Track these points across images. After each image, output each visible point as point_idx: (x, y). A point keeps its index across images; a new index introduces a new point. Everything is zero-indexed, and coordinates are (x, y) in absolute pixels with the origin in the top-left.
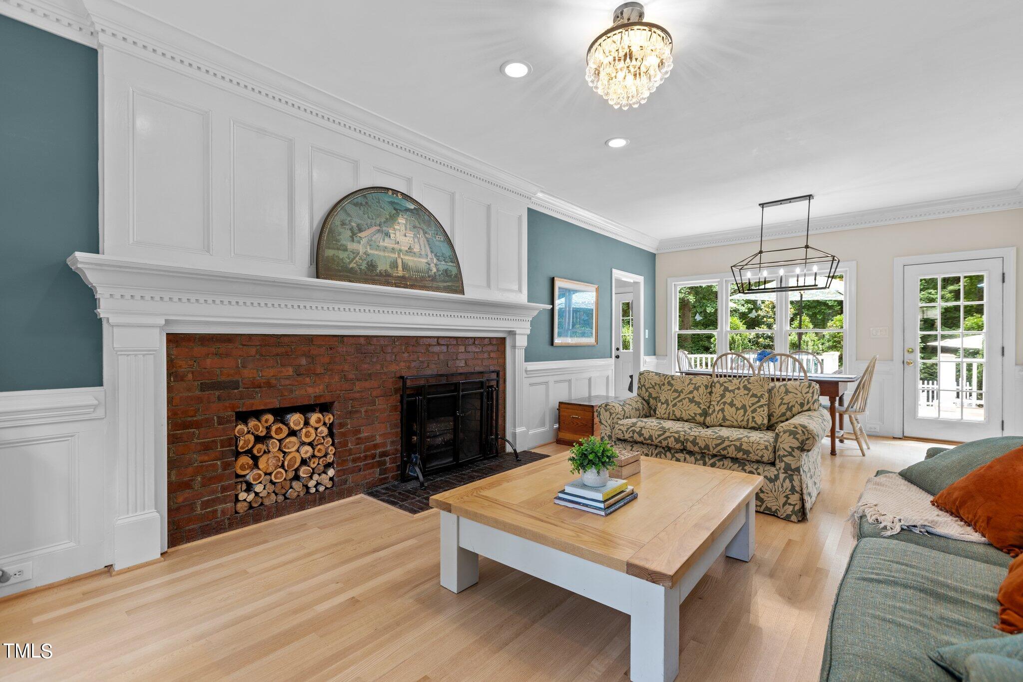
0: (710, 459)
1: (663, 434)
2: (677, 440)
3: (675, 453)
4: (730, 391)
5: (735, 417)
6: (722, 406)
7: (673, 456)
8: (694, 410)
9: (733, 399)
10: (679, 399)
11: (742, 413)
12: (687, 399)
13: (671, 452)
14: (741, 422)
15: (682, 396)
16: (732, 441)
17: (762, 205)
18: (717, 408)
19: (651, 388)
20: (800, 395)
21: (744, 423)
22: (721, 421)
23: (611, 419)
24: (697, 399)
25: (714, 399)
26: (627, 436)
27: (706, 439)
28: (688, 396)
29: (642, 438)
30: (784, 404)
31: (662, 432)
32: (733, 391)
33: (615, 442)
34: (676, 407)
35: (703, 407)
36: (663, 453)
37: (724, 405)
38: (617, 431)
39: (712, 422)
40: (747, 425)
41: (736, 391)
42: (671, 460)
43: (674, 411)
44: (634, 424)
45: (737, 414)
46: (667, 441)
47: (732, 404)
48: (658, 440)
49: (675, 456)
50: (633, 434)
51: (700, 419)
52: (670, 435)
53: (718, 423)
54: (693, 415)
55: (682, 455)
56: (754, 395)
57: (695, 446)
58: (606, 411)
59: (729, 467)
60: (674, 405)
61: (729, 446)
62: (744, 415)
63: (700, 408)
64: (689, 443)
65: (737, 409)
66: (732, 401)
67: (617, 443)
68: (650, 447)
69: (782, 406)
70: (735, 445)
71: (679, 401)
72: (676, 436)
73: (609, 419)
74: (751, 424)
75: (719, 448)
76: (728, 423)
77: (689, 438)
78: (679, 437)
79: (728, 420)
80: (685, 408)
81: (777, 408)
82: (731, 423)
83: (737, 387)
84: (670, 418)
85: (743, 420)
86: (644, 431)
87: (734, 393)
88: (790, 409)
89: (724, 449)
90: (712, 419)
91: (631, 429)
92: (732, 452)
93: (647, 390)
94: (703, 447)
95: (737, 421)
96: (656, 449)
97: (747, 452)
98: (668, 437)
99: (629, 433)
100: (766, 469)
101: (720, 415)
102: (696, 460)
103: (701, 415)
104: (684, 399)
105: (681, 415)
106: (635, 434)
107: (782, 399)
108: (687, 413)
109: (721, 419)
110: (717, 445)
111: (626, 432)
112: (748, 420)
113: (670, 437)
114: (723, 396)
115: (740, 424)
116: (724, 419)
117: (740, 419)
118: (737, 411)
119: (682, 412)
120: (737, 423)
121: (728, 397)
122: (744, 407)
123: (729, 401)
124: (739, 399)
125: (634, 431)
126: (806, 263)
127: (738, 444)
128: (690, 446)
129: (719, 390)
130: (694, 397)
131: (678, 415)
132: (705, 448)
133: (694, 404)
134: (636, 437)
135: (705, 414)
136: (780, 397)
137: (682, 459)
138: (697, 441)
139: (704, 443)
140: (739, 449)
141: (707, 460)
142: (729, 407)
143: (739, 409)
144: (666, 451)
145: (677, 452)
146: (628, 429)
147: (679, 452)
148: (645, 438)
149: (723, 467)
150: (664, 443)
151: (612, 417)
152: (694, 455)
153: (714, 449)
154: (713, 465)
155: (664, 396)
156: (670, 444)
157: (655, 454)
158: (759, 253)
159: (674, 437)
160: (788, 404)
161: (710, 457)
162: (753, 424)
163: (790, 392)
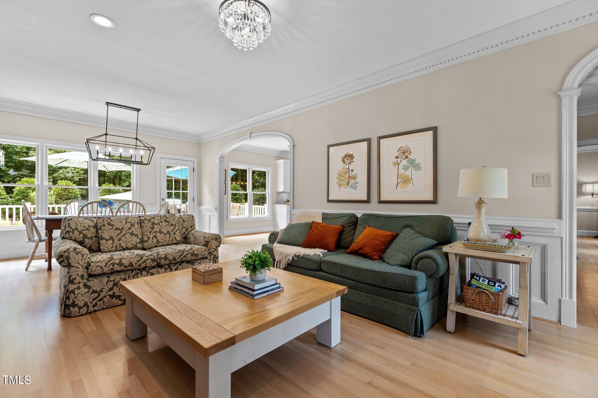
0: (174, 266)
1: (141, 259)
2: (153, 260)
3: (149, 270)
4: (156, 224)
5: (165, 239)
6: (154, 234)
7: (148, 272)
8: (135, 240)
9: (160, 228)
10: (122, 234)
11: (169, 236)
12: (128, 234)
13: (145, 271)
14: (168, 242)
15: (124, 232)
16: (188, 251)
17: (108, 104)
18: (151, 236)
19: (85, 230)
20: (190, 222)
21: (171, 242)
22: (156, 244)
23: (83, 260)
24: (135, 232)
25: (146, 231)
26: (106, 270)
27: (173, 254)
28: (128, 231)
29: (123, 267)
30: (184, 227)
31: (140, 258)
32: (158, 224)
33: (87, 279)
34: (121, 241)
35: (140, 237)
36: (139, 273)
37: (156, 233)
38: (94, 268)
39: (150, 246)
40: (172, 242)
41: (160, 224)
42: (147, 276)
43: (120, 244)
44: (111, 258)
45: (166, 237)
46: (145, 263)
47: (160, 232)
48: (137, 265)
49: (149, 272)
50: (113, 266)
51: (140, 245)
52: (147, 258)
53: (154, 245)
54: (135, 244)
55: (154, 270)
56: (172, 225)
57: (166, 261)
58: (77, 254)
59: (186, 267)
60: (120, 239)
61: (187, 254)
62: (170, 237)
63: (138, 238)
64: (162, 260)
65: (165, 234)
66: (160, 230)
67: (90, 279)
68: (126, 272)
69: (183, 229)
70: (190, 253)
71: (123, 236)
72: (152, 257)
73: (82, 260)
74: (175, 242)
75: (182, 257)
76: (160, 244)
77: (161, 256)
78: (154, 257)
79: (160, 242)
80: (128, 240)
81: (181, 230)
82: (162, 243)
83: (160, 221)
84: (118, 249)
85: (170, 240)
86: (123, 261)
87: (160, 225)
88: (187, 230)
89: (185, 256)
90: (149, 244)
91: (110, 263)
92: (189, 257)
93: (80, 233)
94: (171, 259)
95: (166, 241)
96: (132, 272)
97: (197, 255)
98: (146, 260)
99: (109, 267)
100: (204, 261)
101: (155, 240)
102: (166, 269)
103: (140, 243)
104: (126, 234)
105: (127, 245)
106: (116, 265)
107: (182, 225)
108: (131, 243)
109: (156, 242)
110: (180, 256)
111: (106, 266)
112: (173, 239)
113: (147, 260)
114: (153, 228)
115: (168, 243)
116: (158, 242)
117: (168, 240)
118: (165, 236)
119: (127, 243)
120: (166, 243)
121: (157, 228)
122: (168, 232)
123: (158, 230)
124: (165, 228)
125: (113, 264)
126: (136, 148)
127: (191, 252)
128: (163, 262)
129: (148, 225)
130: (133, 232)
131: (124, 246)
132: (173, 260)
133: (134, 236)
134: (117, 268)
135: (142, 241)
136: (181, 224)
137: (155, 272)
138: (167, 257)
139: (172, 257)
140: (193, 254)
141: (172, 267)
142: (159, 234)
143: (166, 234)
144: (141, 271)
145: (150, 269)
146: (107, 264)
147: (152, 268)
148: (125, 267)
149: (183, 268)
150: (143, 265)
151: (84, 258)
152: (163, 267)
153: (178, 258)
154: (176, 269)
155: (107, 234)
156: (148, 264)
157: (131, 277)
158: (105, 135)
159: (151, 259)
160: (186, 227)
161: (174, 265)
162: (176, 241)
163: (186, 221)
